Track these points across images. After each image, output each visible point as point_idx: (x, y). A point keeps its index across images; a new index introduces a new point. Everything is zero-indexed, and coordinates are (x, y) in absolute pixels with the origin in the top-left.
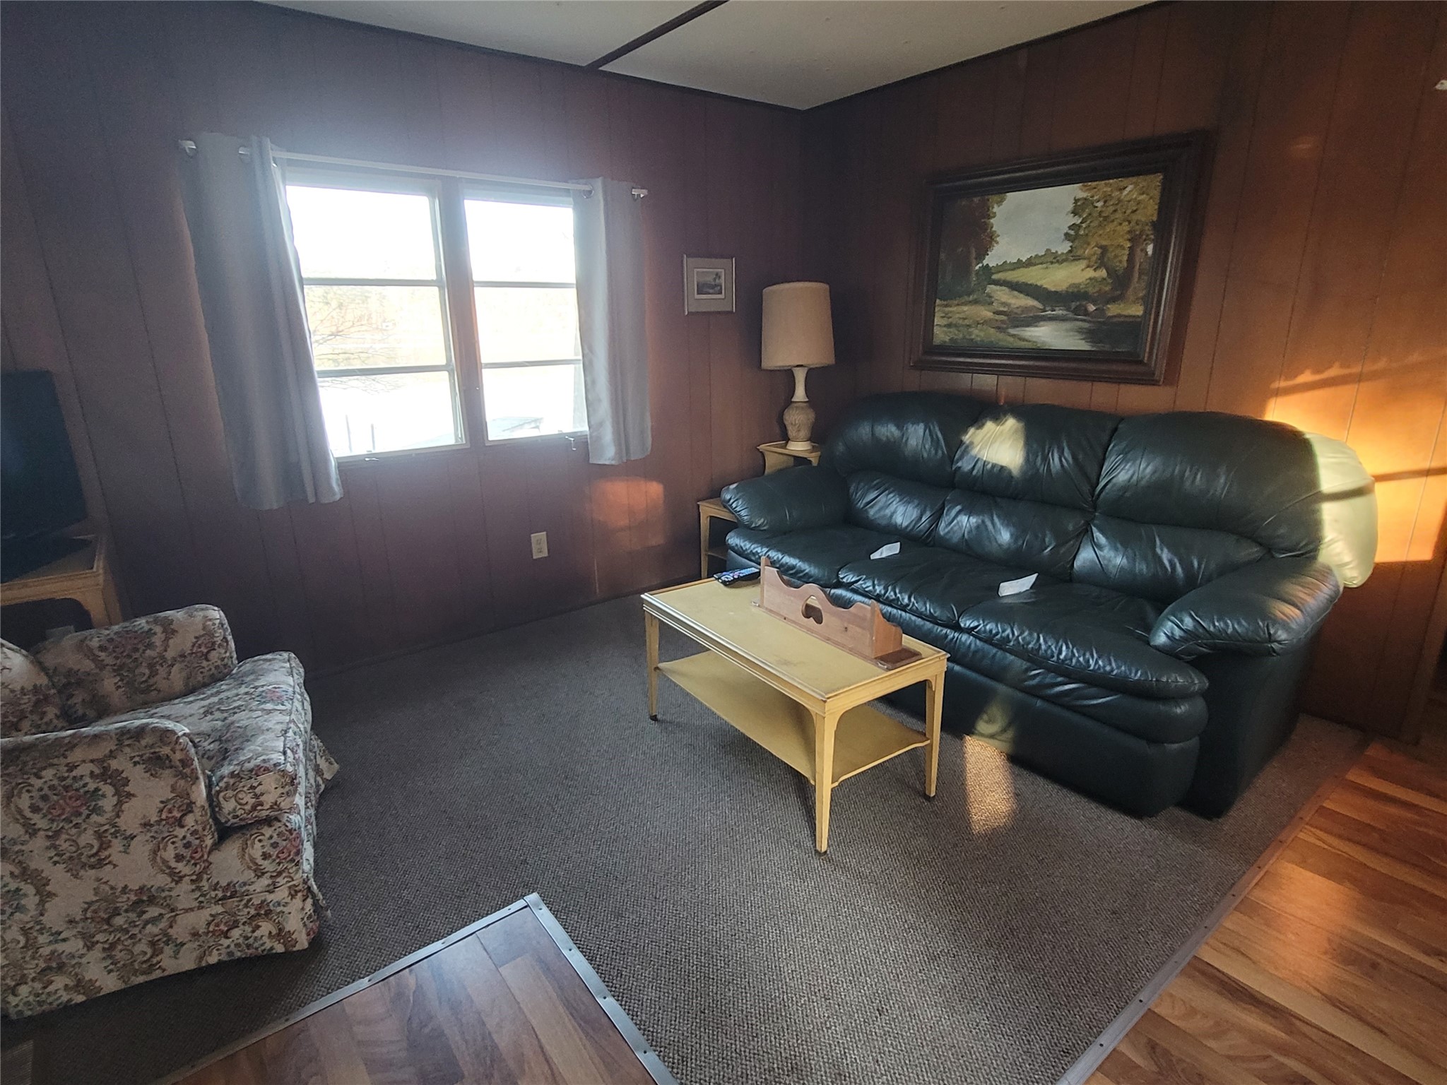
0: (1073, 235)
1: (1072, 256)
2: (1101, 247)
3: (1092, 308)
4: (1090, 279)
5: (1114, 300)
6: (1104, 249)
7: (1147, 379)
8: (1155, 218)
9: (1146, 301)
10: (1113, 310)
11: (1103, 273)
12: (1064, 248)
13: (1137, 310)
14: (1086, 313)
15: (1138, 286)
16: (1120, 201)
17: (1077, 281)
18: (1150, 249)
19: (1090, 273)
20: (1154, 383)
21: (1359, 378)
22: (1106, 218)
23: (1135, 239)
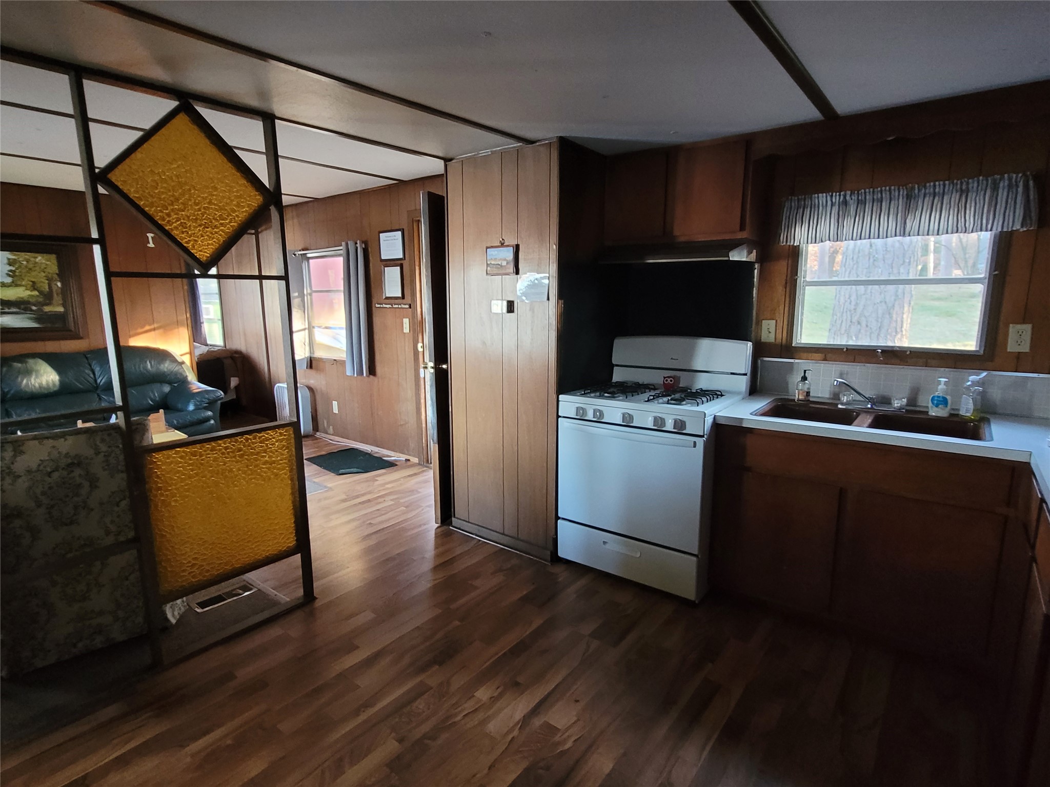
0: (11, 274)
1: (14, 284)
2: (32, 281)
3: (34, 308)
4: (29, 295)
5: (47, 305)
6: (33, 282)
7: (77, 337)
8: (57, 272)
9: (64, 305)
10: (47, 309)
11: (36, 293)
12: (9, 280)
13: (61, 309)
14: (32, 310)
15: (57, 299)
16: (36, 263)
17: (21, 296)
18: (59, 284)
19: (28, 293)
20: (81, 338)
21: (154, 329)
22: (30, 269)
23: (50, 280)
